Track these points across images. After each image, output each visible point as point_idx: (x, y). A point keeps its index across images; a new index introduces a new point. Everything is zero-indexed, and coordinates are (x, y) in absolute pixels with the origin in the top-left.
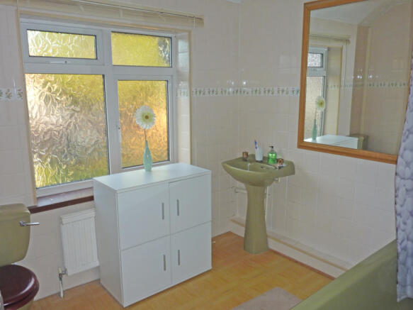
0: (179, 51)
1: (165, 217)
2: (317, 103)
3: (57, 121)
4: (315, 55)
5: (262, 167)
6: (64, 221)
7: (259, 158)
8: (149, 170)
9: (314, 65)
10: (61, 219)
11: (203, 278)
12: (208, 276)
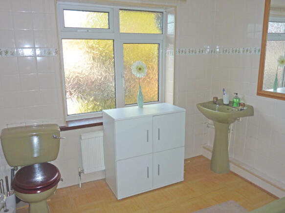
0: (168, 22)
1: (149, 140)
2: (278, 61)
3: (82, 71)
4: (280, 24)
5: (228, 109)
6: (82, 137)
7: (226, 102)
8: (141, 107)
9: (279, 32)
10: (81, 136)
11: (176, 187)
12: (180, 186)
